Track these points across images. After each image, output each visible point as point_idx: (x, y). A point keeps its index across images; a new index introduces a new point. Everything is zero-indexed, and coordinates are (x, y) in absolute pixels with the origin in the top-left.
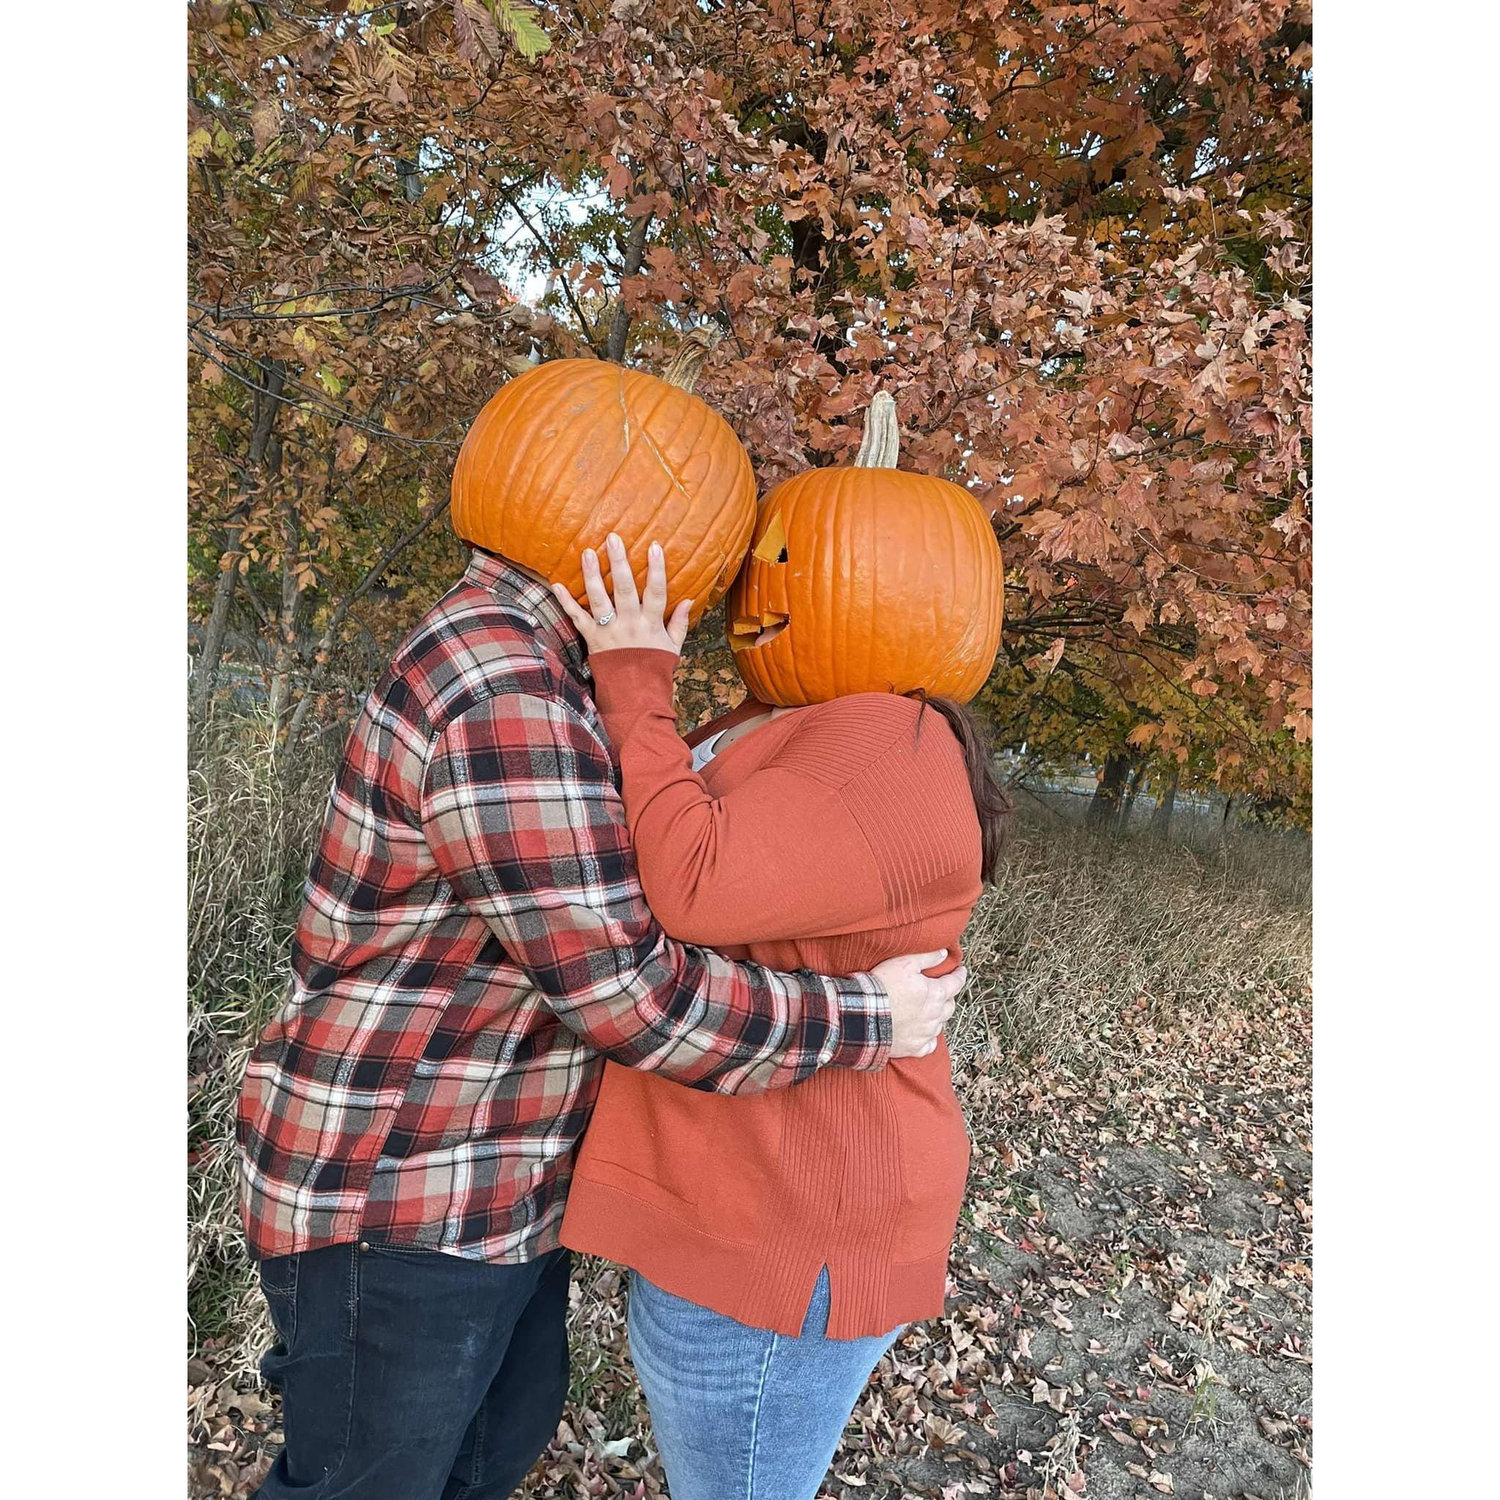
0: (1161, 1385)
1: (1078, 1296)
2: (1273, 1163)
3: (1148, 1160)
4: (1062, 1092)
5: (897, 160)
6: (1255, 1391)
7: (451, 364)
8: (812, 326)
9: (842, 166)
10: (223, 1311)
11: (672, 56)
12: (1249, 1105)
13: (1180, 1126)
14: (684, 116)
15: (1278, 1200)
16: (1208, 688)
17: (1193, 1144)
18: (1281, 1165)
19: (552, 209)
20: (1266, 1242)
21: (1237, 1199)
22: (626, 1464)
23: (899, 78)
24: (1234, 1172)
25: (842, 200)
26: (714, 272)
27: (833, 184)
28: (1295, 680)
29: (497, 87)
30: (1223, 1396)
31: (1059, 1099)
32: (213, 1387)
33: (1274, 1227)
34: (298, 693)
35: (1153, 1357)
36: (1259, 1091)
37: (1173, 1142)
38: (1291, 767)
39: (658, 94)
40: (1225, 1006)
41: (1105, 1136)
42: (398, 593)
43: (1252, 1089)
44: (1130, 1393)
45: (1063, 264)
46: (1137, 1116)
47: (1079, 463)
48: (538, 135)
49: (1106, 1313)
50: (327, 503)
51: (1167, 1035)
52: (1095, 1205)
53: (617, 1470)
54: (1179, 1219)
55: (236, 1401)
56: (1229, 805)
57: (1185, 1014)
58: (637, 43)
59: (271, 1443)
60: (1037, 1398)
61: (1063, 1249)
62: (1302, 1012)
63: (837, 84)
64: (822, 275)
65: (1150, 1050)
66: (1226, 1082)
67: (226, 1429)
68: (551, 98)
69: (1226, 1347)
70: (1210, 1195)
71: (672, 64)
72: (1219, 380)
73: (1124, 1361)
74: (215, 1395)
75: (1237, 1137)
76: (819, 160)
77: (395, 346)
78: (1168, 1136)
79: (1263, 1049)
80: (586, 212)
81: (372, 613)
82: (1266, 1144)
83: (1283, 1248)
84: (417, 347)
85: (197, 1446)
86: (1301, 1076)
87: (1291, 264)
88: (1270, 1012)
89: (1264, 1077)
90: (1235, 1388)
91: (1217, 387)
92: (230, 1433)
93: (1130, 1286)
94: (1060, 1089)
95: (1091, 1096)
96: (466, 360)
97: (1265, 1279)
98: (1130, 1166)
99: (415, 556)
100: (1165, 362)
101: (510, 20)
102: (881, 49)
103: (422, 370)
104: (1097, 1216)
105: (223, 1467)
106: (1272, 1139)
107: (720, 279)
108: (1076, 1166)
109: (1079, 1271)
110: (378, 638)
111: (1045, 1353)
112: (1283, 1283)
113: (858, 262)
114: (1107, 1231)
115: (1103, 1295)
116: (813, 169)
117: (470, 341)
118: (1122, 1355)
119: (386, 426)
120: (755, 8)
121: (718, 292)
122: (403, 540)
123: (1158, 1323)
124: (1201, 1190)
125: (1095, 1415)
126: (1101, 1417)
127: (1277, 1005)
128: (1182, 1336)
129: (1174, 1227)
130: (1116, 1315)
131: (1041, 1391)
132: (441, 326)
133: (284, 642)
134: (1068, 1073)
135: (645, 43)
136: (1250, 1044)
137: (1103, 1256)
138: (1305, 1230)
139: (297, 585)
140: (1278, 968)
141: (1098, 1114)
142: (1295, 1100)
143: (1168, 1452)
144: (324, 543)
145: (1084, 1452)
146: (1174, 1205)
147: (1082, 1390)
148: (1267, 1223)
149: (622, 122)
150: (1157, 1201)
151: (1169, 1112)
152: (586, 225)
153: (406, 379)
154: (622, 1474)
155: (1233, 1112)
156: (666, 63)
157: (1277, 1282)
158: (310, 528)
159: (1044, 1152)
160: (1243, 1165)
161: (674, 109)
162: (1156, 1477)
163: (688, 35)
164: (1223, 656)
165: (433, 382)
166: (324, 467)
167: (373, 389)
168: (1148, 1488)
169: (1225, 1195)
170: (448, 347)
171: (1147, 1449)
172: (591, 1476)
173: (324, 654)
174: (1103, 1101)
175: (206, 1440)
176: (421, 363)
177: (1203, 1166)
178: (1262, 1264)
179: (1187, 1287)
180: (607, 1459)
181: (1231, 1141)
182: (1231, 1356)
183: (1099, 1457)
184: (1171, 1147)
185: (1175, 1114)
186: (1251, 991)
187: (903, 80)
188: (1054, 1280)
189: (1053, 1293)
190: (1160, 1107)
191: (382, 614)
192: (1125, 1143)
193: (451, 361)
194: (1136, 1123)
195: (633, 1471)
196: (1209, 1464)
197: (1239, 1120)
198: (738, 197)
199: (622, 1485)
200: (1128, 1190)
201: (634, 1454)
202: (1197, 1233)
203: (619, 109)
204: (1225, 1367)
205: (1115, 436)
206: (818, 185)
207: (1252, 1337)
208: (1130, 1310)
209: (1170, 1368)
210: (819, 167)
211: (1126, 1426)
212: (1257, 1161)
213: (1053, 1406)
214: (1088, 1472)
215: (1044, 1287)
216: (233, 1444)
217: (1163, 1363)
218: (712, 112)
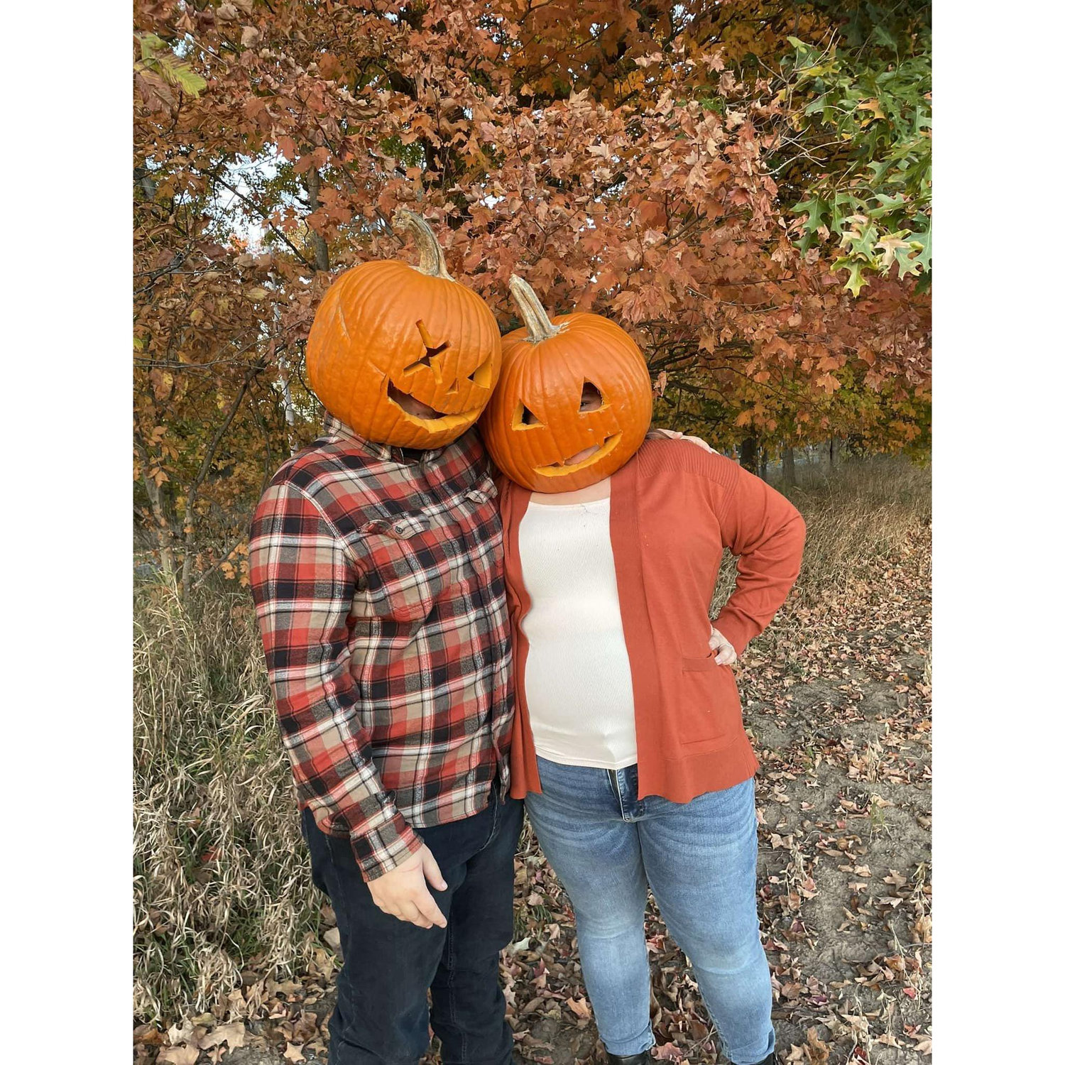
0: (852, 816)
1: (789, 780)
2: (899, 667)
3: (819, 688)
4: (755, 663)
5: (465, 83)
6: (912, 804)
7: (211, 307)
8: (439, 213)
9: (431, 97)
10: (255, 938)
11: (292, 60)
12: (878, 637)
13: (835, 662)
14: (312, 98)
15: (906, 688)
16: (764, 376)
17: (846, 671)
18: (904, 667)
19: (251, 173)
20: (902, 715)
21: (880, 695)
22: (529, 953)
23: (451, 26)
24: (876, 680)
25: (438, 121)
26: (366, 194)
27: (429, 110)
28: (817, 355)
29: (184, 109)
30: (892, 812)
31: (753, 669)
32: (261, 983)
33: (907, 705)
34: (181, 558)
35: (843, 801)
36: (883, 627)
37: (832, 673)
38: (857, 412)
39: (291, 89)
40: (851, 581)
41: (788, 682)
42: (227, 472)
43: (878, 627)
44: (833, 827)
45: (586, 128)
46: (805, 664)
47: (632, 255)
48: (221, 136)
49: (808, 785)
50: (159, 424)
51: (816, 609)
52: (789, 725)
53: (525, 958)
54: (844, 718)
55: (279, 988)
56: (831, 451)
57: (825, 593)
58: (265, 60)
59: (307, 1005)
60: (775, 845)
61: (773, 756)
62: (903, 570)
63: (414, 38)
64: (443, 173)
65: (807, 622)
66: (861, 627)
67: (278, 1005)
68: (221, 108)
69: (888, 784)
70: (862, 698)
71: (294, 65)
72: (701, 178)
73: (826, 809)
74: (265, 988)
75: (873, 658)
76: (414, 98)
77: (170, 306)
78: (828, 671)
79: (881, 600)
80: (275, 168)
81: (214, 491)
82: (893, 658)
83: (914, 716)
84: (185, 302)
85: (263, 1020)
86: (909, 609)
87: (730, 87)
88: (882, 576)
89: (885, 617)
90: (899, 806)
91: (701, 183)
92: (281, 1006)
93: (820, 765)
94: (753, 662)
95: (773, 660)
96: (220, 302)
97: (906, 737)
98: (808, 696)
99: (231, 444)
100: (669, 174)
101: (175, 76)
102: (434, 10)
103: (193, 317)
104: (790, 731)
105: (283, 1026)
106: (896, 653)
107: (372, 199)
108: (772, 705)
109: (787, 766)
110: (223, 506)
111: (775, 819)
112: (918, 736)
113: (462, 159)
114: (800, 737)
115: (804, 775)
116: (411, 106)
117: (218, 288)
118: (824, 806)
119: (181, 361)
120: (341, 6)
121: (373, 208)
122: (219, 434)
123: (842, 781)
124: (855, 697)
125: (813, 845)
126: (817, 844)
127: (886, 570)
128: (859, 785)
129: (842, 723)
130: (815, 784)
131: (776, 840)
132: (196, 283)
133: (160, 527)
134: (755, 651)
135: (271, 58)
136: (872, 599)
137: (800, 753)
138: (927, 701)
139: (156, 485)
140: (881, 547)
141: (780, 670)
142: (907, 626)
143: (863, 853)
144: (165, 451)
145: (810, 867)
146: (839, 710)
147: (802, 833)
148: (901, 704)
149: (272, 114)
150: (828, 711)
151: (827, 656)
152: (277, 178)
153: (185, 325)
154: (529, 959)
155: (868, 644)
156: (289, 66)
157: (913, 737)
158: (152, 443)
159: (750, 703)
160: (880, 675)
161: (304, 94)
162: (859, 870)
163: (302, 36)
164: (767, 353)
165: (203, 322)
166: (149, 401)
167: (164, 339)
168: (855, 877)
169: (871, 695)
170: (206, 296)
171: (849, 855)
172: (510, 965)
173: (189, 526)
174: (782, 662)
175: (267, 1015)
176: (191, 311)
177: (854, 682)
178: (902, 729)
179: (856, 755)
180: (517, 953)
181: (869, 662)
182: (893, 788)
183: (821, 868)
184: (831, 676)
185: (831, 656)
186: (867, 567)
187: (455, 26)
188: (771, 775)
189: (772, 783)
190: (820, 655)
191: (220, 489)
192: (801, 683)
193: (210, 306)
194: (806, 669)
195: (535, 956)
196: (891, 854)
197: (872, 648)
198: (367, 139)
199: (531, 966)
200: (808, 710)
201: (533, 946)
202: (858, 722)
203: (268, 106)
204: (890, 796)
205: (647, 232)
206: (419, 115)
207: (903, 773)
208: (823, 780)
209: (855, 805)
210: (415, 103)
211: (834, 846)
212: (889, 669)
213: (786, 847)
214: (815, 878)
215: (766, 781)
216: (284, 1012)
217: (850, 804)
218: (329, 90)
